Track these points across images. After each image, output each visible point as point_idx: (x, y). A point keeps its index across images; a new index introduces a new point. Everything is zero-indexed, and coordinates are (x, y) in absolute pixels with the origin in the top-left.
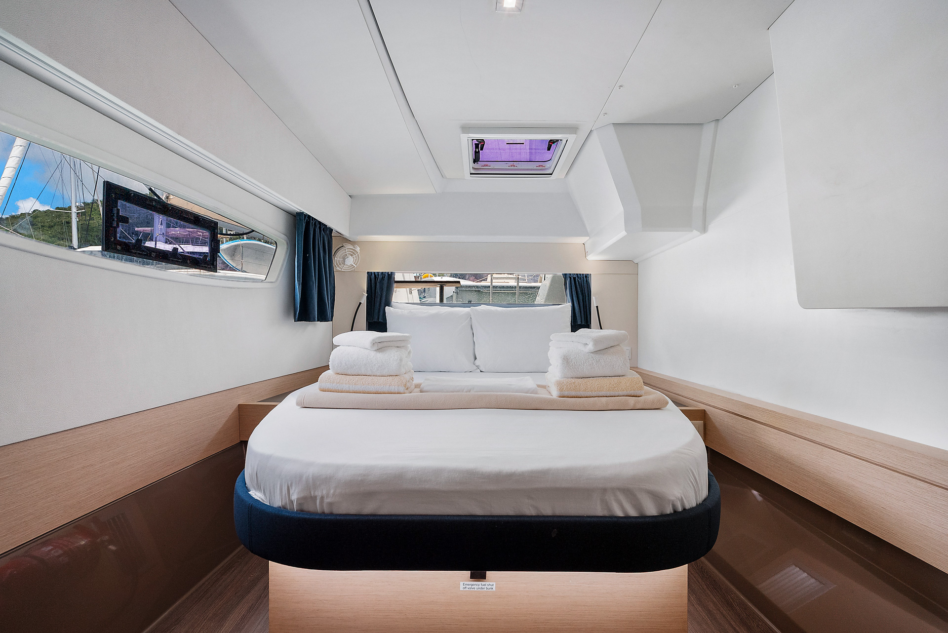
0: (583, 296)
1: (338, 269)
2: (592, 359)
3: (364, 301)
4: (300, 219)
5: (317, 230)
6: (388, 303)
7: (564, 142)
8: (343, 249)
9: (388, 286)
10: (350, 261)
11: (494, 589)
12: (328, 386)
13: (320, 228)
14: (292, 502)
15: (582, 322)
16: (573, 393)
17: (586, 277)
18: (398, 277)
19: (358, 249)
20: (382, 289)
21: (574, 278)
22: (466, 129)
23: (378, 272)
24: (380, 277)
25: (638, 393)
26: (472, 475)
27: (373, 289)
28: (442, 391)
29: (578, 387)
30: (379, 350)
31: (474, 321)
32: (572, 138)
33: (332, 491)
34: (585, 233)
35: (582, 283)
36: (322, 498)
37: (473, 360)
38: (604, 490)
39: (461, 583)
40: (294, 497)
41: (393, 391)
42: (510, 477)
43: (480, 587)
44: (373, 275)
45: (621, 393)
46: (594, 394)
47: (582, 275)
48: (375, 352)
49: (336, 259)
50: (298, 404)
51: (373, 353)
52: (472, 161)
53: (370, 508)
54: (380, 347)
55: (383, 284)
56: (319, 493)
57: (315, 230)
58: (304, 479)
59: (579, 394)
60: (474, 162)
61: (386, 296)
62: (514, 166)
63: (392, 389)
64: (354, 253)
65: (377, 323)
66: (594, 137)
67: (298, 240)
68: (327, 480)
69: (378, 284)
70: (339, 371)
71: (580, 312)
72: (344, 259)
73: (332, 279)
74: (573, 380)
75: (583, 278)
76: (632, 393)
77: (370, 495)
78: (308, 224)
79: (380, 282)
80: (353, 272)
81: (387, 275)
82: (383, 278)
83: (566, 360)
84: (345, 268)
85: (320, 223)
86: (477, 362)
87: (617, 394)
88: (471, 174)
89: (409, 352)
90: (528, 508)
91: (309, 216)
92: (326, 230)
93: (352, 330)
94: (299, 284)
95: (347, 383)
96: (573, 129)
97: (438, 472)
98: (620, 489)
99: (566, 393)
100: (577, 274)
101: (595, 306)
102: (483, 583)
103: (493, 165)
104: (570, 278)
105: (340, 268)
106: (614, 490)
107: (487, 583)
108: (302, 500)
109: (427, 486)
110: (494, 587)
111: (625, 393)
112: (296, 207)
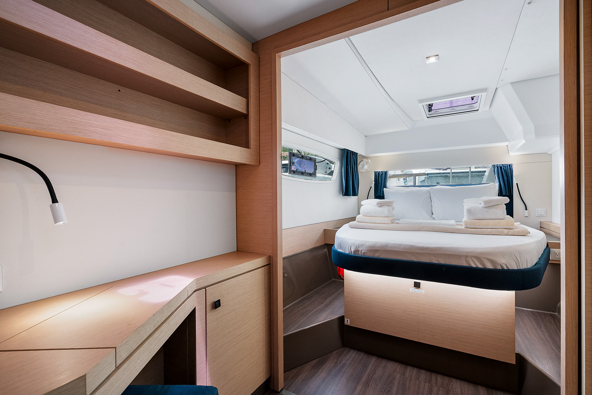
0: (507, 177)
1: (360, 171)
2: (484, 211)
3: (373, 186)
4: (344, 152)
5: (351, 155)
6: (385, 186)
7: (480, 96)
8: (362, 161)
9: (385, 177)
10: (366, 167)
11: (424, 293)
12: (360, 220)
13: (352, 154)
14: (352, 252)
15: (506, 193)
16: (473, 227)
17: (509, 166)
18: (391, 173)
19: (370, 161)
20: (382, 180)
21: (501, 167)
22: (421, 101)
23: (380, 171)
24: (381, 173)
25: (511, 227)
26: (412, 247)
27: (377, 179)
28: (408, 224)
29: (475, 223)
30: (380, 206)
31: (432, 195)
32: (484, 94)
33: (364, 249)
34: (507, 140)
35: (507, 170)
36: (361, 251)
37: (431, 214)
38: (467, 256)
39: (411, 289)
40: (352, 250)
41: (386, 223)
42: (427, 248)
43: (418, 291)
44: (377, 173)
45: (500, 227)
46: (484, 227)
47: (506, 165)
48: (378, 207)
49: (359, 167)
50: (349, 226)
51: (378, 208)
52: (428, 111)
53: (377, 255)
54: (380, 205)
55: (382, 177)
56: (360, 249)
57: (350, 155)
58: (355, 245)
59: (475, 227)
60: (429, 111)
61: (384, 182)
62: (454, 109)
63: (386, 222)
64: (367, 163)
65: (379, 195)
66: (499, 92)
67: (344, 161)
68: (363, 245)
69: (380, 177)
70: (364, 215)
71: (505, 187)
72: (363, 166)
73: (358, 176)
74: (473, 221)
75: (507, 166)
76: (507, 227)
77: (376, 251)
78: (347, 153)
79: (381, 176)
80: (368, 172)
81: (384, 172)
82: (382, 174)
83: (469, 211)
84: (363, 171)
85: (352, 151)
86: (433, 216)
87: (498, 227)
88: (428, 117)
89: (393, 208)
90: (435, 260)
91: (348, 150)
92: (355, 154)
93: (367, 199)
94: (344, 178)
95: (367, 219)
96: (484, 90)
97: (400, 245)
98: (473, 256)
99: (469, 226)
100: (503, 165)
101: (516, 183)
102: (419, 290)
103: (440, 111)
104: (498, 167)
105: (361, 170)
106: (471, 256)
107: (421, 290)
108: (355, 251)
109: (396, 249)
110: (424, 292)
111: (502, 227)
112: (343, 147)
